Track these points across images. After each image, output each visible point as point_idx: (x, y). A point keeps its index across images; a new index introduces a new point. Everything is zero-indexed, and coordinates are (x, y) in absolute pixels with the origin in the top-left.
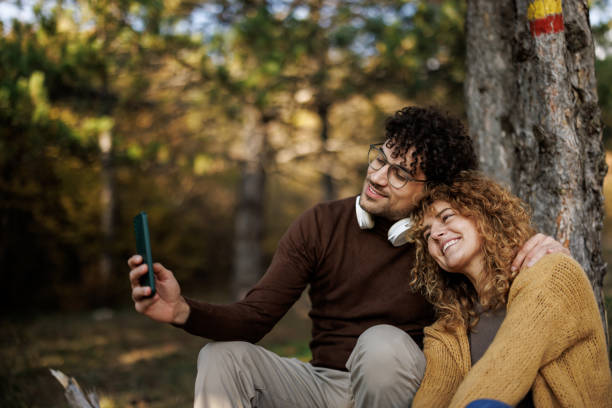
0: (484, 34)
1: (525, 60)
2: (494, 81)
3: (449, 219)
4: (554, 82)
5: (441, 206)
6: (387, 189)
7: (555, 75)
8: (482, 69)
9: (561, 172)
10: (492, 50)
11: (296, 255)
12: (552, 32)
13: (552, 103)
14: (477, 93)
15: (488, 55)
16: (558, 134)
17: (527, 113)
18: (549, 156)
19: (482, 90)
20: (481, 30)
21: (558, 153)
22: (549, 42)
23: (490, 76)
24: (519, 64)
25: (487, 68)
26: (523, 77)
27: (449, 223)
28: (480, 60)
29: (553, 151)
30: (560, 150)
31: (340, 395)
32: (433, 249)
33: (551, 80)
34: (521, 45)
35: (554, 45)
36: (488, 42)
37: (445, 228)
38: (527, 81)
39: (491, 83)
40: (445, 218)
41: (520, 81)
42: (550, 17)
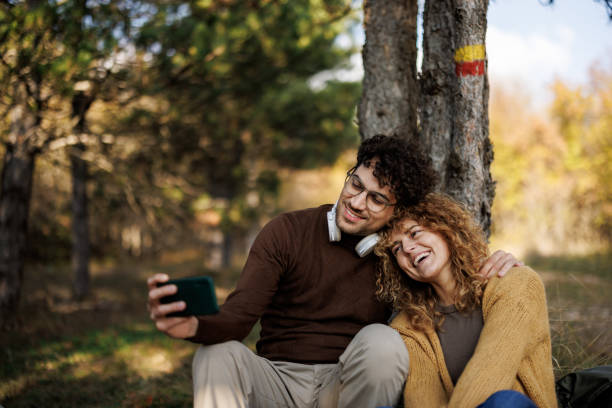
0: (383, 64)
1: (436, 94)
2: (392, 107)
3: (418, 234)
4: (473, 117)
5: (409, 224)
6: (365, 213)
7: (475, 112)
8: (381, 95)
9: (469, 196)
10: (390, 79)
11: (273, 260)
12: (477, 74)
13: (469, 135)
14: (375, 116)
15: (387, 82)
16: (471, 163)
17: (434, 141)
18: (460, 181)
19: (381, 114)
20: (381, 60)
21: (468, 179)
22: (474, 83)
23: (388, 103)
24: (428, 97)
25: (385, 95)
26: (434, 109)
27: (417, 238)
28: (379, 87)
29: (465, 177)
30: (470, 177)
31: (304, 386)
32: (404, 262)
33: (471, 115)
34: (435, 80)
35: (477, 86)
36: (386, 72)
37: (413, 243)
38: (437, 112)
39: (390, 109)
40: (414, 234)
41: (430, 111)
42: (476, 62)
